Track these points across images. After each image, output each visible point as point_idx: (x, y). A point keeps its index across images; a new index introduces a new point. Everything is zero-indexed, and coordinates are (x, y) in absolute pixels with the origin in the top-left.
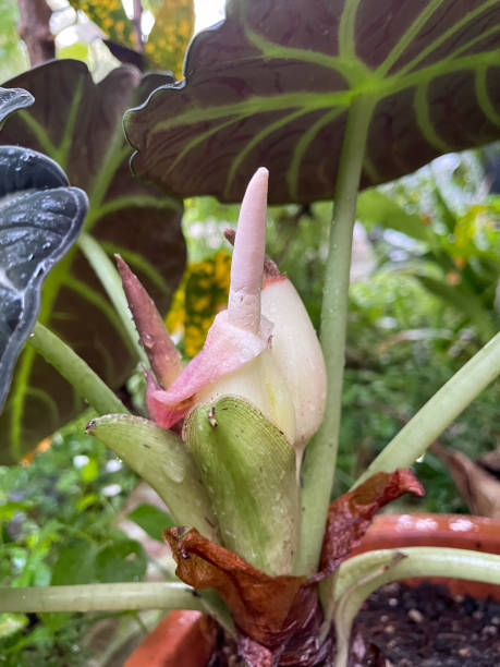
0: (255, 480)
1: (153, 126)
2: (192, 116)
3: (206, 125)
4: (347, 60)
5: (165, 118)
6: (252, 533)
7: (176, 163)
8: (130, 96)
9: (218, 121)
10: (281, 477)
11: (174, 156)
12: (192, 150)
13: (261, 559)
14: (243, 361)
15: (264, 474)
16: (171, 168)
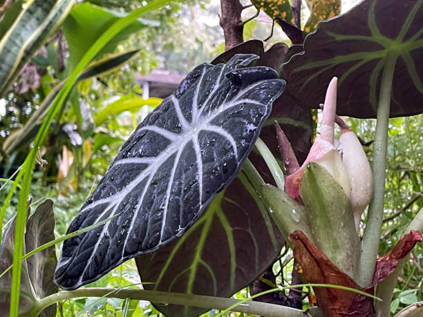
0: (330, 209)
1: (292, 70)
2: (309, 66)
3: (316, 70)
4: (377, 37)
5: (297, 67)
6: (329, 240)
7: (302, 88)
8: (282, 57)
9: (322, 67)
10: (343, 213)
11: (301, 85)
12: (310, 82)
13: (335, 258)
14: (325, 153)
15: (334, 207)
16: (300, 90)
